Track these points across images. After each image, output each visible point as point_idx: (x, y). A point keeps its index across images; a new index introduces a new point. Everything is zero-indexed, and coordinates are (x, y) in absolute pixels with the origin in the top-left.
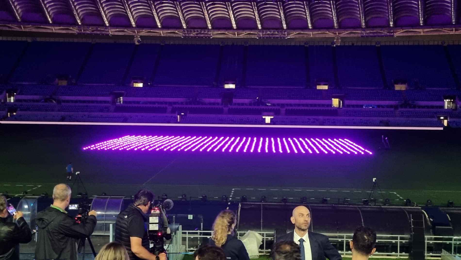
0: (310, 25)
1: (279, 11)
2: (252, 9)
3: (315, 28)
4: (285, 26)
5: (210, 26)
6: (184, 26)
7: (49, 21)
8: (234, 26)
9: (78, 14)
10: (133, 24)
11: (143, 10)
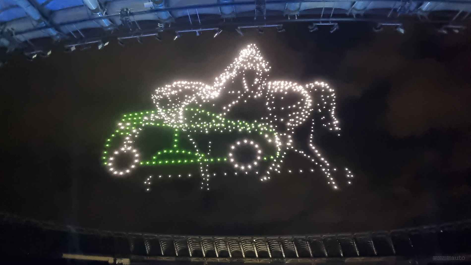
0: (297, 255)
1: (280, 247)
2: (266, 246)
3: (301, 256)
4: (284, 256)
5: (244, 256)
6: (231, 256)
8: (257, 256)
9: (177, 250)
10: (204, 255)
11: (209, 248)
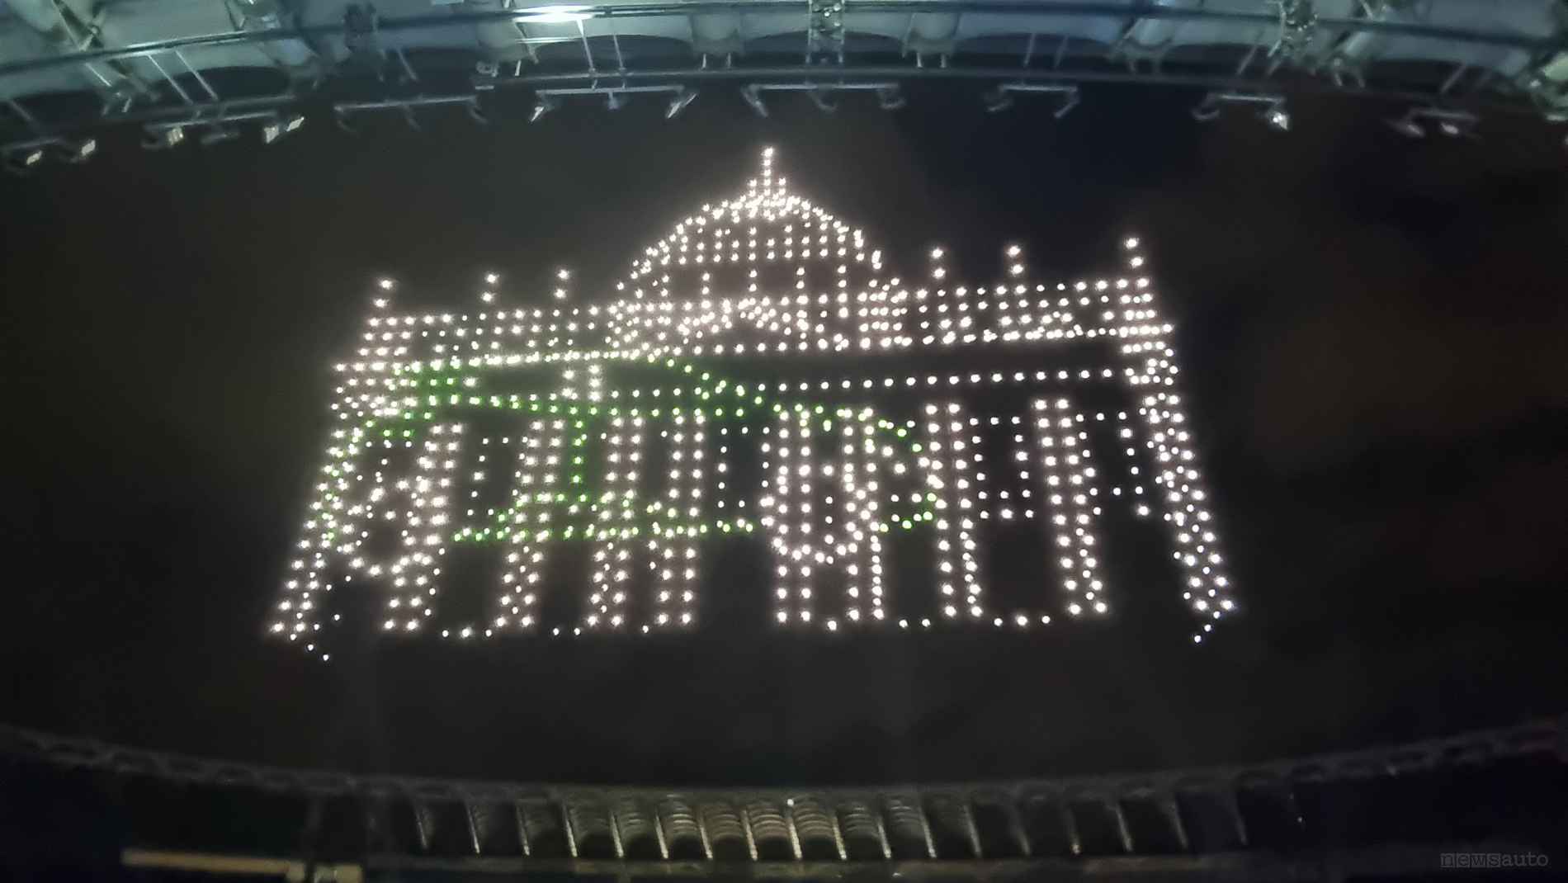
0: (931, 851)
1: (876, 823)
2: (829, 820)
3: (943, 855)
4: (887, 853)
5: (754, 854)
6: (709, 854)
7: (475, 849)
8: (798, 853)
9: (527, 836)
10: (620, 852)
11: (638, 827)
